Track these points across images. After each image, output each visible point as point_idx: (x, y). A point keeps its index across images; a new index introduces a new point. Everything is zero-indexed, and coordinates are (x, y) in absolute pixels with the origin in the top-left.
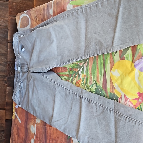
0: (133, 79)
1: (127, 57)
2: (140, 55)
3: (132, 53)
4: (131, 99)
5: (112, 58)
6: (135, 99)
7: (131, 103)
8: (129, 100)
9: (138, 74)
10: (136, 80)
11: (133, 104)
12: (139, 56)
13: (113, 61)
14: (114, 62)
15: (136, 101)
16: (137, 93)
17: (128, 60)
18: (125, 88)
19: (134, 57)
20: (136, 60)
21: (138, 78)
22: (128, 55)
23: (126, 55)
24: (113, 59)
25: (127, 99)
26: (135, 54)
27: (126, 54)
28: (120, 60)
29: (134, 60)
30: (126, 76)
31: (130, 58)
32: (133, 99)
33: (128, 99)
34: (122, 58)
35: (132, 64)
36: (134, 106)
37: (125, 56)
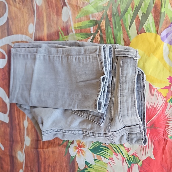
0: (161, 59)
1: (147, 28)
2: (167, 21)
3: (155, 20)
4: (159, 88)
5: (125, 35)
6: (166, 88)
7: (160, 94)
8: (157, 90)
9: (168, 50)
10: (166, 59)
11: (162, 96)
12: (167, 23)
13: (128, 38)
14: (130, 39)
15: (167, 91)
16: (168, 78)
17: (149, 32)
18: (149, 74)
19: (159, 26)
20: (162, 29)
21: (169, 56)
22: (148, 24)
23: (146, 26)
24: (127, 35)
25: (154, 89)
26: (159, 21)
27: (146, 24)
28: (138, 34)
29: (159, 30)
30: (149, 56)
31: (153, 29)
32: (162, 88)
33: (156, 88)
34: (140, 31)
35: (156, 37)
36: (165, 97)
37: (144, 26)
